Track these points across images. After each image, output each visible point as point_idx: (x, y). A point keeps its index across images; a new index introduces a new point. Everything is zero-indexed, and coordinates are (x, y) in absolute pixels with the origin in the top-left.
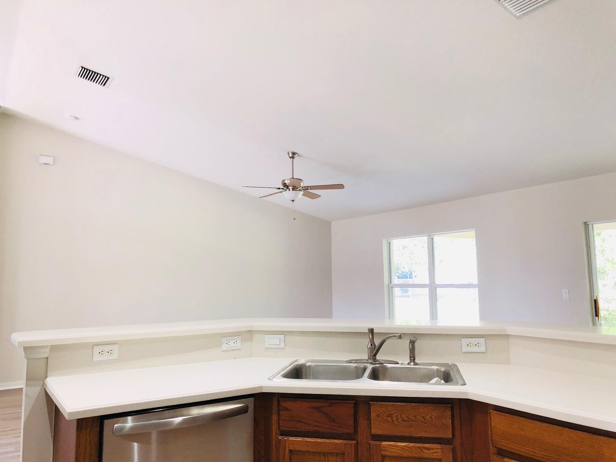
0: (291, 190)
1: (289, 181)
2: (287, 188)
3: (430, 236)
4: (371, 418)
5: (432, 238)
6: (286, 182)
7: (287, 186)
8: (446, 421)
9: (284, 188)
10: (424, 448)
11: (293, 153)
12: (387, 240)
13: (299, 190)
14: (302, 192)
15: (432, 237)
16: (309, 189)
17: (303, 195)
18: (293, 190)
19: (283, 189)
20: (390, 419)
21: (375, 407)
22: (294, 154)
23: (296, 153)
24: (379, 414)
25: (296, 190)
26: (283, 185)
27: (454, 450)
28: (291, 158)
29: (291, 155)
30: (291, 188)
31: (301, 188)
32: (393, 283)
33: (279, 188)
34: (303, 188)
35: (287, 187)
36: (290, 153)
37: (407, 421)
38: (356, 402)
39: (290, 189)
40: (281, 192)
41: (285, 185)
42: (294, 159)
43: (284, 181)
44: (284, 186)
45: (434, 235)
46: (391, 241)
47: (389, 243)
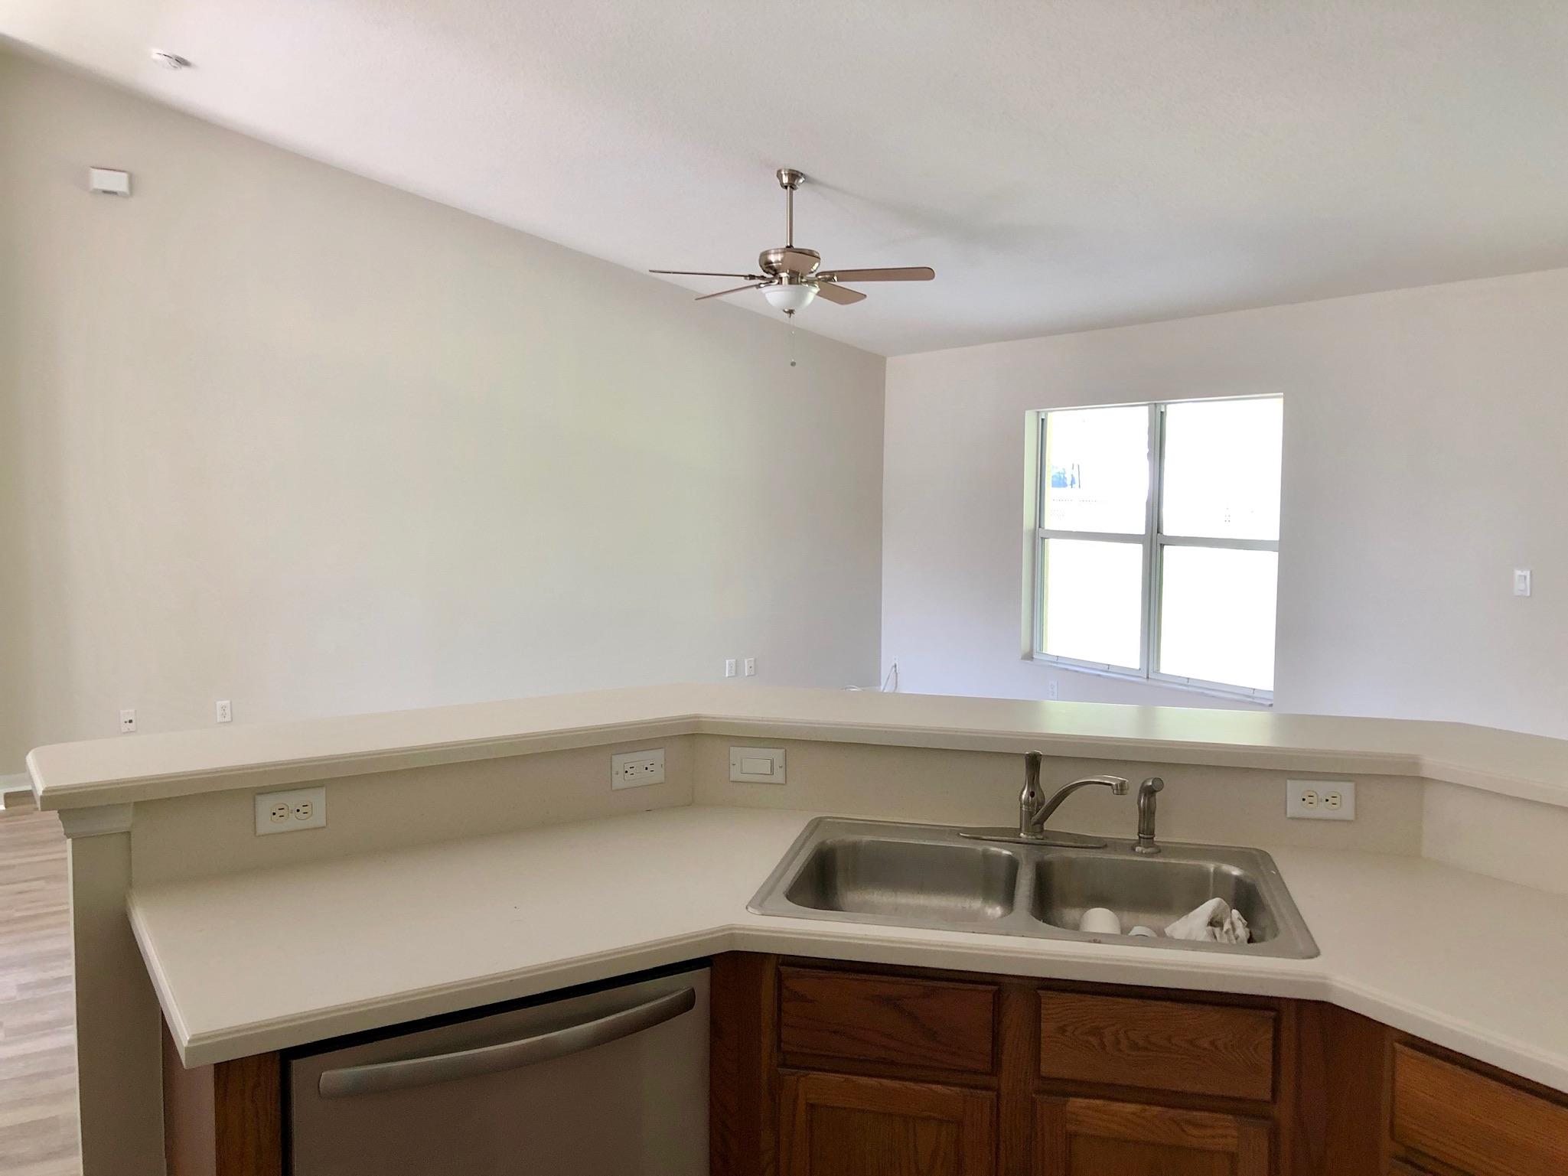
0: (785, 281)
1: (779, 257)
2: (774, 275)
3: (1156, 407)
4: (1042, 1035)
5: (1162, 413)
6: (772, 258)
7: (775, 270)
8: (1256, 1056)
9: (765, 275)
10: (1189, 1122)
11: (792, 175)
12: (1038, 412)
13: (807, 282)
14: (816, 290)
15: (1163, 410)
16: (835, 278)
17: (818, 294)
18: (791, 281)
19: (763, 277)
20: (1094, 1041)
21: (1054, 1008)
22: (794, 175)
23: (802, 174)
24: (1065, 1025)
25: (798, 284)
26: (764, 266)
27: (1274, 1135)
28: (786, 187)
29: (785, 180)
30: (784, 275)
31: (813, 275)
32: (1046, 528)
33: (752, 277)
34: (820, 277)
35: (774, 273)
36: (783, 173)
37: (1146, 1049)
38: (999, 991)
39: (783, 279)
40: (758, 286)
41: (767, 266)
42: (794, 192)
43: (765, 254)
44: (767, 270)
45: (1166, 404)
46: (1049, 414)
47: (1043, 420)
